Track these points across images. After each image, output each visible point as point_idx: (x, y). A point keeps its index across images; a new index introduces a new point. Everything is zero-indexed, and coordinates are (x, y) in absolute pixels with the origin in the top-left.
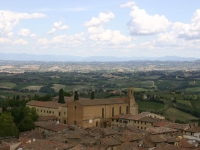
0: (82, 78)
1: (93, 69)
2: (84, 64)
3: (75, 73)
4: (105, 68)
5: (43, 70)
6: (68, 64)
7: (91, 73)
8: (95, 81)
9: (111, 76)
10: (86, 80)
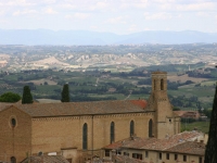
0: (111, 84)
1: (141, 64)
2: (121, 50)
3: (96, 73)
4: (173, 61)
5: (17, 67)
6: (80, 51)
7: (137, 73)
8: (144, 92)
9: (185, 78)
10: (121, 90)
